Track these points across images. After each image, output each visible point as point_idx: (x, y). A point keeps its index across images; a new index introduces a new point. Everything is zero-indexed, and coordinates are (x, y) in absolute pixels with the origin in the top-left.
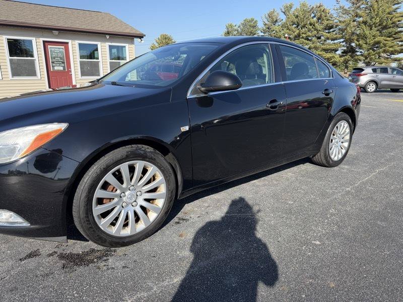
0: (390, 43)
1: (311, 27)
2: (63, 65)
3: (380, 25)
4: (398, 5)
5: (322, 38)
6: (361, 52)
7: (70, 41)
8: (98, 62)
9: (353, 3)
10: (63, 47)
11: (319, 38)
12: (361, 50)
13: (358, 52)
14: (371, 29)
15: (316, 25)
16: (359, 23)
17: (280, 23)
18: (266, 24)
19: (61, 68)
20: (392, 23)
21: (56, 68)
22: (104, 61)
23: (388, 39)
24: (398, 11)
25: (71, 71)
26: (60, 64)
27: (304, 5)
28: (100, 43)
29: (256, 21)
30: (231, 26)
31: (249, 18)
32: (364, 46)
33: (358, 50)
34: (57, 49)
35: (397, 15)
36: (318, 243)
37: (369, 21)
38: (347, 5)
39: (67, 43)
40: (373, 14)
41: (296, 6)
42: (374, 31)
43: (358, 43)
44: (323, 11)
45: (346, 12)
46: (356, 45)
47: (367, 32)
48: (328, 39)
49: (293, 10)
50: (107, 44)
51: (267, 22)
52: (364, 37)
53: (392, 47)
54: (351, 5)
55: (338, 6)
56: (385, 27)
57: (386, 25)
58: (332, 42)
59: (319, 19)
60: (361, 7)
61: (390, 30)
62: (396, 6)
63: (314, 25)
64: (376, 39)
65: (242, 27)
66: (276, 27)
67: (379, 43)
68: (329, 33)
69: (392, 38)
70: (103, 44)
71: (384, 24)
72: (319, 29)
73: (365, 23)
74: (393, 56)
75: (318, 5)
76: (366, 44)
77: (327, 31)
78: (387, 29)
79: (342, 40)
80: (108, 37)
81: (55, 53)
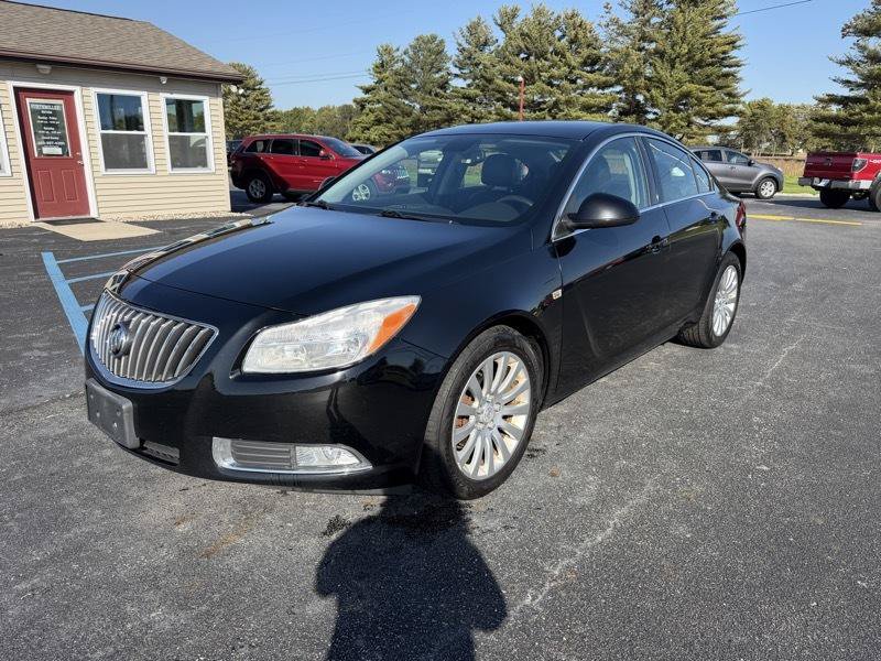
0: (708, 98)
1: (557, 59)
2: (63, 143)
3: (688, 60)
4: (721, 21)
5: (579, 81)
6: (655, 113)
7: (77, 90)
8: (143, 136)
9: (637, 12)
10: (61, 102)
11: (573, 82)
12: (656, 110)
13: (649, 112)
14: (673, 67)
15: (568, 54)
16: (650, 54)
17: (492, 48)
18: (464, 49)
19: (59, 151)
20: (712, 57)
21: (46, 150)
22: (155, 133)
23: (704, 88)
24: (723, 32)
25: (80, 158)
26: (56, 141)
27: (539, 13)
28: (145, 93)
29: (442, 42)
30: (388, 51)
31: (427, 34)
32: (662, 100)
33: (649, 110)
34: (46, 107)
35: (720, 41)
36: (765, 468)
37: (669, 51)
38: (626, 17)
39: (71, 93)
40: (677, 37)
41: (526, 14)
42: (679, 73)
43: (648, 95)
44: (580, 26)
45: (624, 31)
46: (646, 99)
47: (665, 74)
48: (591, 85)
49: (518, 20)
50: (163, 96)
51: (466, 46)
52: (661, 83)
53: (712, 105)
54: (632, 16)
55: (607, 18)
56: (699, 65)
57: (701, 61)
58: (600, 91)
59: (572, 42)
60: (652, 21)
61: (709, 70)
62: (717, 22)
63: (563, 56)
64: (685, 88)
65: (411, 53)
66: (485, 57)
67: (687, 95)
68: (591, 72)
69: (711, 88)
70: (154, 96)
71: (698, 57)
72: (573, 63)
73: (660, 54)
74: (716, 123)
75: (570, 12)
76: (664, 96)
77: (589, 69)
78: (701, 67)
79: (619, 88)
80: (164, 80)
81: (42, 115)
